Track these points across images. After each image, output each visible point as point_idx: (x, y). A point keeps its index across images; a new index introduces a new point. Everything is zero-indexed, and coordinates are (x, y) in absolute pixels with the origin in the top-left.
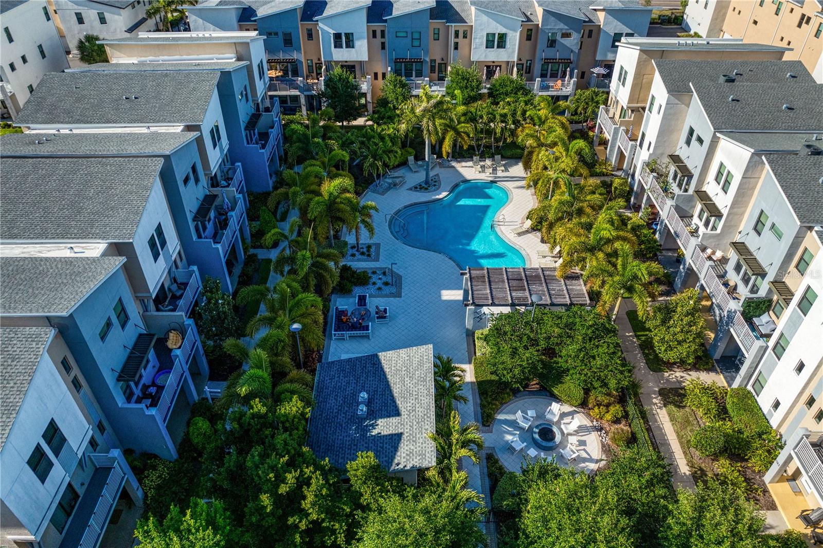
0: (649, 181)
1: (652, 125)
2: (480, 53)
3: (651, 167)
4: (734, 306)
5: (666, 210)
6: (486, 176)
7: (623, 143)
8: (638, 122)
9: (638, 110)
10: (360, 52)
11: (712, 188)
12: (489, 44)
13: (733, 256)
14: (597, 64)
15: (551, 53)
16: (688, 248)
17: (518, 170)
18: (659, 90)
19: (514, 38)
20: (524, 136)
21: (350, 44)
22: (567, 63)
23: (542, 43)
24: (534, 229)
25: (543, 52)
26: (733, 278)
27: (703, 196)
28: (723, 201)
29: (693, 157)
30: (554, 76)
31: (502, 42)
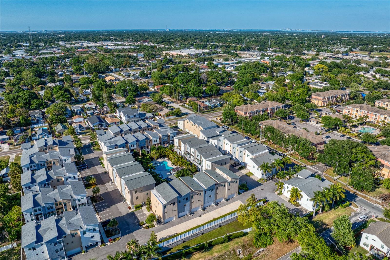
0: (185, 155)
1: (183, 148)
2: (153, 143)
3: (184, 153)
4: (198, 164)
5: (188, 158)
6: (162, 161)
7: (179, 151)
8: (180, 148)
9: (180, 147)
10: (135, 147)
11: (192, 154)
12: (155, 142)
13: (196, 160)
14: (170, 141)
15: (164, 141)
16: (192, 161)
17: (166, 159)
18: (182, 144)
19: (158, 140)
20: (167, 153)
21: (134, 146)
22: (166, 141)
23: (162, 140)
24: (173, 165)
25: (162, 141)
26: (197, 162)
27: (191, 155)
28: (194, 155)
29: (189, 151)
30: (165, 144)
31: (157, 141)
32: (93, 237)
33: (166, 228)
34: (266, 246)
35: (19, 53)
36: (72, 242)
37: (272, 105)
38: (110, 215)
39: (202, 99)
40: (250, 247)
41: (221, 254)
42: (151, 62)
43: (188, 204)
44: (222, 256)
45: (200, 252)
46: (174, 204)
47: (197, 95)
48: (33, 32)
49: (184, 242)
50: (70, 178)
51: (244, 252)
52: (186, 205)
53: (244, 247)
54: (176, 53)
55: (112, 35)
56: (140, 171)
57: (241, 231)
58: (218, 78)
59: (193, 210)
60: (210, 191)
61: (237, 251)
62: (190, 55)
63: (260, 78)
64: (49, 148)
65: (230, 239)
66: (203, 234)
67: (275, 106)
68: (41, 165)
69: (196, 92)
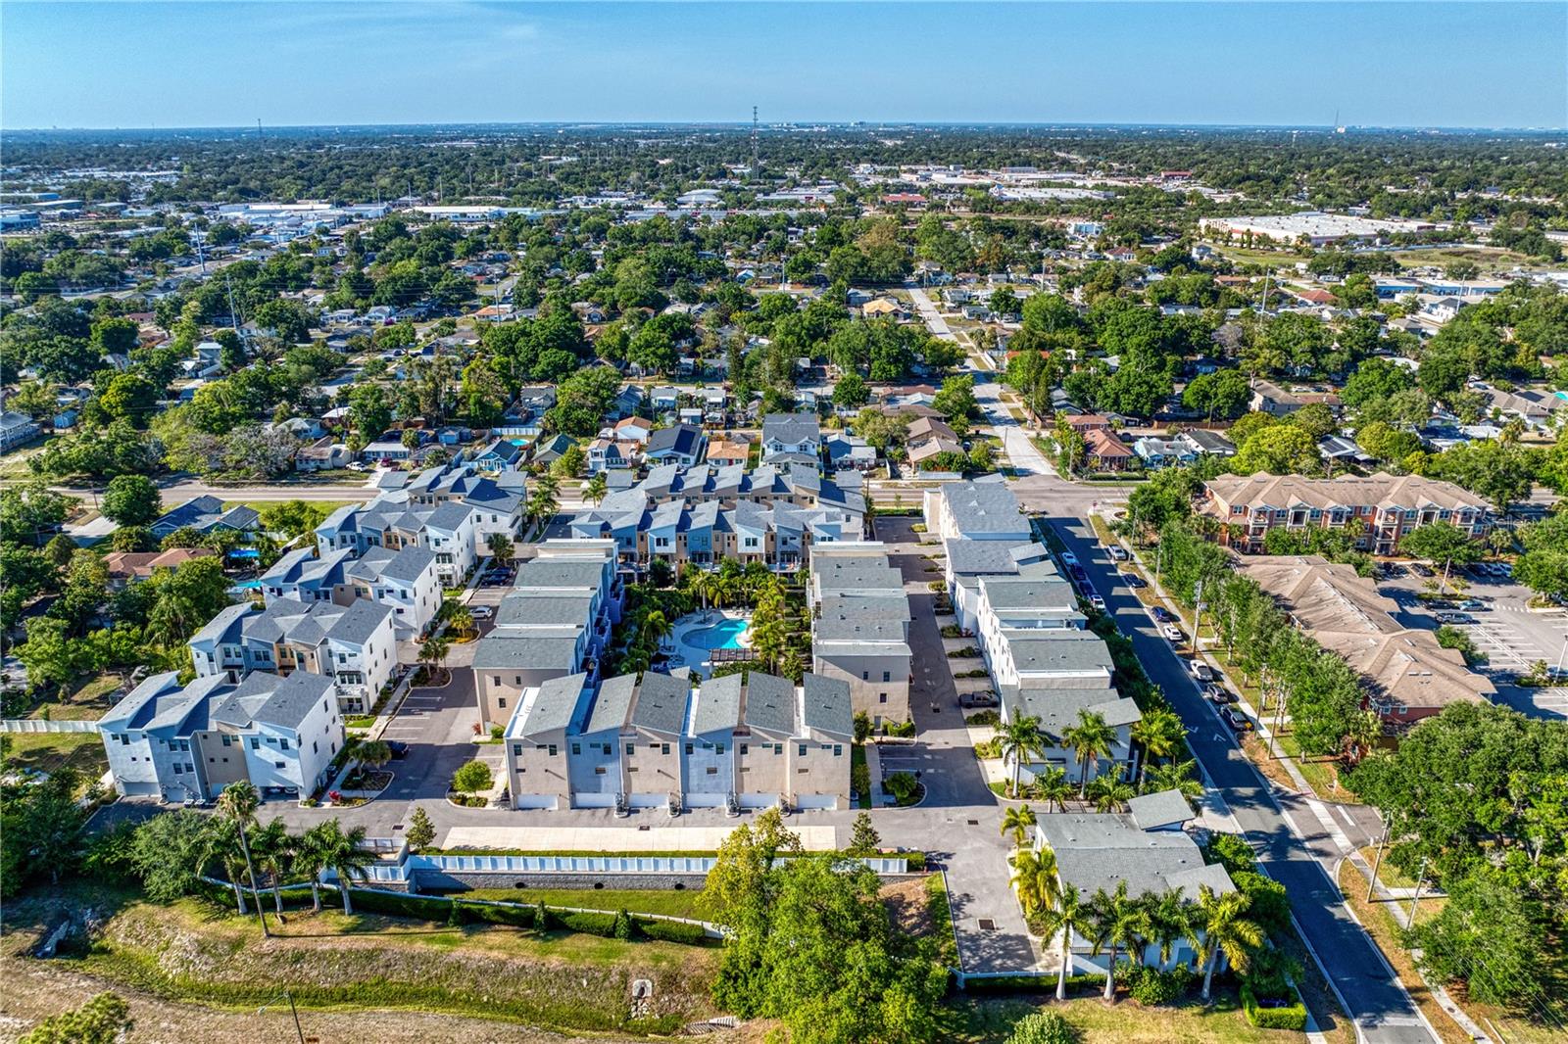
2: (743, 548)
6: (739, 617)
10: (671, 548)
12: (748, 544)
15: (785, 548)
17: (749, 613)
19: (761, 541)
21: (666, 544)
22: (795, 554)
23: (779, 543)
25: (780, 548)
31: (755, 542)
32: (280, 765)
33: (510, 823)
34: (749, 1014)
35: (698, 198)
36: (226, 760)
37: (1408, 497)
38: (415, 733)
39: (1150, 426)
40: (695, 991)
41: (573, 967)
42: (1111, 257)
43: (614, 768)
44: (567, 975)
45: (518, 931)
46: (553, 751)
47: (1130, 408)
48: (816, 129)
49: (520, 885)
50: (390, 591)
51: (658, 1000)
52: (603, 771)
53: (670, 982)
54: (1244, 228)
55: (1069, 146)
56: (568, 622)
57: (699, 923)
58: (1297, 349)
59: (634, 799)
60: (707, 752)
61: (636, 983)
62: (1309, 240)
63: (1543, 371)
64: (440, 499)
65: (637, 931)
66: (599, 886)
67: (1423, 502)
68: (370, 539)
69: (1127, 391)
